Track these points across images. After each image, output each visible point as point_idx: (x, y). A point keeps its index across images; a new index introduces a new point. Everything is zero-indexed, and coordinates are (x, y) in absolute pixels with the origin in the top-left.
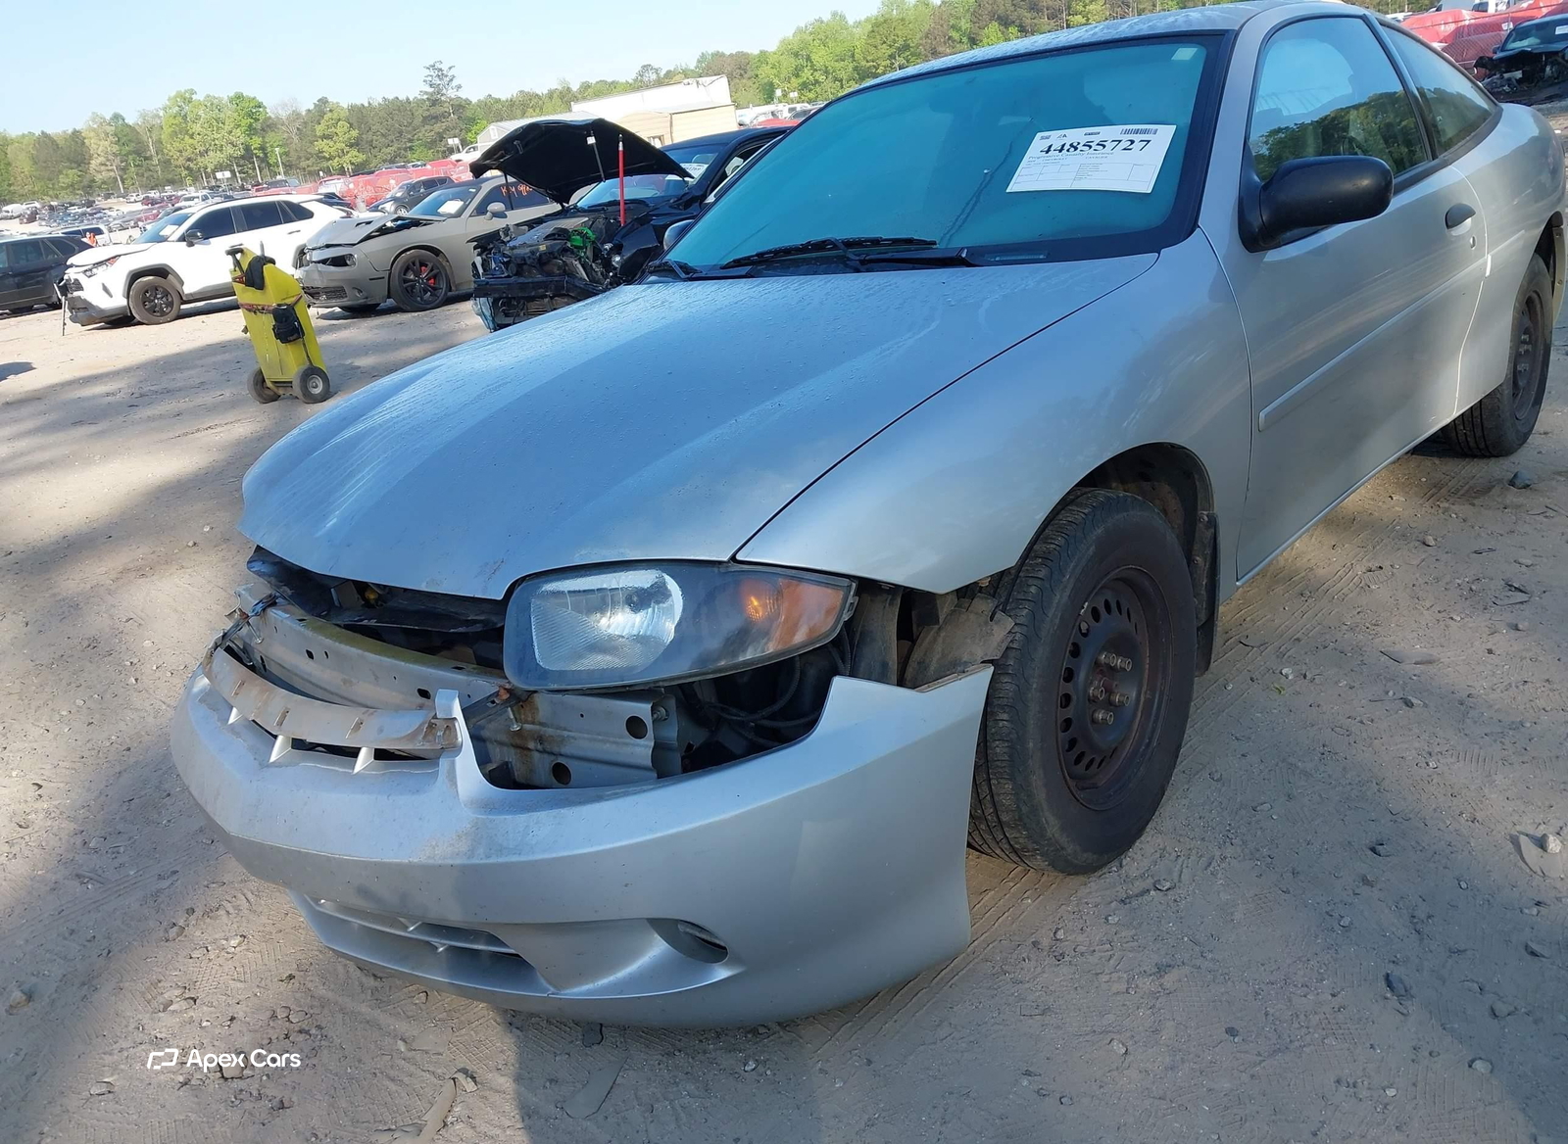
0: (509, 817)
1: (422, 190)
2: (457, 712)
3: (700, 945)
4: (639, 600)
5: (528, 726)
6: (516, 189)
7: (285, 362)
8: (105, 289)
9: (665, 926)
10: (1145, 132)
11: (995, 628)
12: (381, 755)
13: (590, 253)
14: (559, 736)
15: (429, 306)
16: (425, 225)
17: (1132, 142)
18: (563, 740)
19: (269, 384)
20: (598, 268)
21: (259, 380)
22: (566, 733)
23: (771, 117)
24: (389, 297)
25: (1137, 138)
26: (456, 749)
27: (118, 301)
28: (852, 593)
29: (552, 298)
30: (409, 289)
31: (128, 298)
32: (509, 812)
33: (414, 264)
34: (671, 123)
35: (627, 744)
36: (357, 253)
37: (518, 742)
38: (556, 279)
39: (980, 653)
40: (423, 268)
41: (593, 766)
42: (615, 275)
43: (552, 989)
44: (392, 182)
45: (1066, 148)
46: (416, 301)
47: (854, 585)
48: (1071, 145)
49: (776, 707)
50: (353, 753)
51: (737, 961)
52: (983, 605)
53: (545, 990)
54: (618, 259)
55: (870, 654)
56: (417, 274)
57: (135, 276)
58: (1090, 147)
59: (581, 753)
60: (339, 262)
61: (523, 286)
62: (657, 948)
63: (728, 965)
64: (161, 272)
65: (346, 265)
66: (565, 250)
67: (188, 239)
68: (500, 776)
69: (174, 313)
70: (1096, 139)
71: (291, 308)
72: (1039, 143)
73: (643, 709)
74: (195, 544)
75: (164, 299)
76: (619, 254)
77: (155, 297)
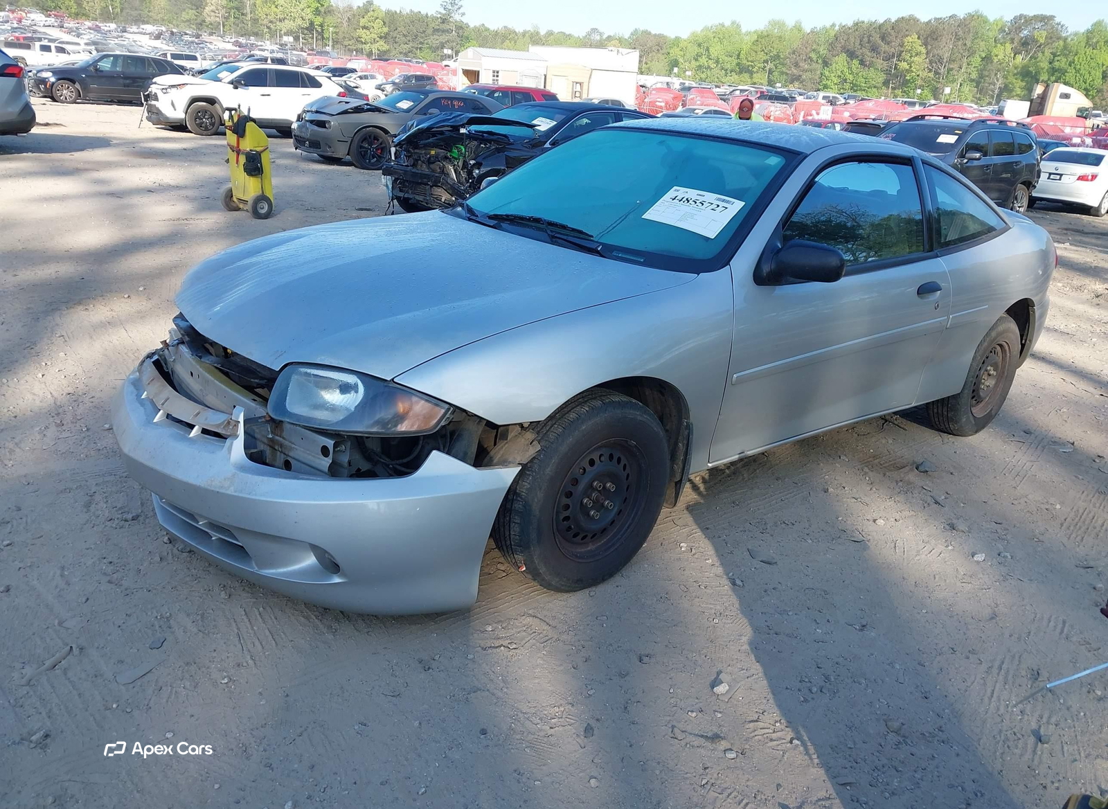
0: (250, 476)
1: (413, 81)
2: (241, 419)
3: (331, 565)
4: (345, 388)
5: (277, 438)
6: (452, 102)
7: (248, 188)
8: (173, 104)
9: (316, 549)
10: (728, 202)
11: (531, 448)
12: (205, 431)
13: (461, 164)
14: (290, 446)
15: (373, 167)
16: (384, 113)
17: (718, 206)
18: (291, 449)
19: (235, 199)
20: (464, 175)
21: (229, 195)
22: (293, 446)
23: (665, 86)
24: (348, 154)
25: (722, 204)
26: (236, 436)
27: (178, 114)
28: (450, 412)
29: (431, 187)
30: (362, 153)
31: (186, 113)
32: (250, 473)
33: (370, 137)
34: (591, 75)
35: (319, 458)
36: (333, 122)
37: (271, 444)
38: (437, 175)
39: (518, 459)
40: (376, 141)
41: (303, 465)
42: (473, 182)
43: (256, 568)
44: (397, 70)
45: (683, 200)
46: (366, 162)
47: (452, 409)
48: (687, 199)
49: (405, 461)
50: (192, 427)
51: (344, 575)
52: (530, 436)
53: (253, 568)
54: (477, 171)
55: (460, 446)
56: (370, 144)
57: (194, 100)
58: (696, 203)
59: (297, 457)
60: (322, 124)
61: (414, 175)
62: (310, 560)
63: (339, 576)
64: (212, 101)
65: (325, 127)
66: (446, 158)
67: (236, 84)
68: (256, 456)
69: (212, 131)
70: (701, 199)
71: (259, 154)
72: (671, 193)
73: (330, 443)
74: (129, 297)
75: (210, 120)
76: (479, 169)
77: (204, 117)
